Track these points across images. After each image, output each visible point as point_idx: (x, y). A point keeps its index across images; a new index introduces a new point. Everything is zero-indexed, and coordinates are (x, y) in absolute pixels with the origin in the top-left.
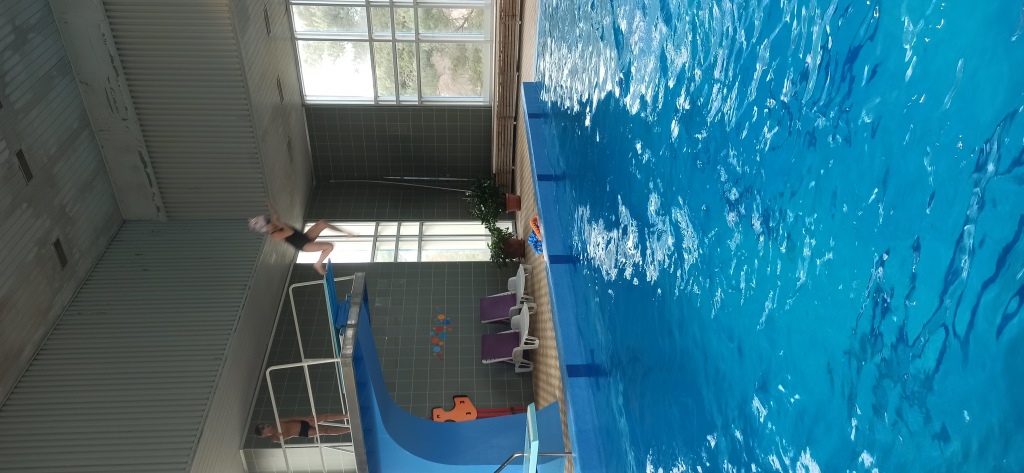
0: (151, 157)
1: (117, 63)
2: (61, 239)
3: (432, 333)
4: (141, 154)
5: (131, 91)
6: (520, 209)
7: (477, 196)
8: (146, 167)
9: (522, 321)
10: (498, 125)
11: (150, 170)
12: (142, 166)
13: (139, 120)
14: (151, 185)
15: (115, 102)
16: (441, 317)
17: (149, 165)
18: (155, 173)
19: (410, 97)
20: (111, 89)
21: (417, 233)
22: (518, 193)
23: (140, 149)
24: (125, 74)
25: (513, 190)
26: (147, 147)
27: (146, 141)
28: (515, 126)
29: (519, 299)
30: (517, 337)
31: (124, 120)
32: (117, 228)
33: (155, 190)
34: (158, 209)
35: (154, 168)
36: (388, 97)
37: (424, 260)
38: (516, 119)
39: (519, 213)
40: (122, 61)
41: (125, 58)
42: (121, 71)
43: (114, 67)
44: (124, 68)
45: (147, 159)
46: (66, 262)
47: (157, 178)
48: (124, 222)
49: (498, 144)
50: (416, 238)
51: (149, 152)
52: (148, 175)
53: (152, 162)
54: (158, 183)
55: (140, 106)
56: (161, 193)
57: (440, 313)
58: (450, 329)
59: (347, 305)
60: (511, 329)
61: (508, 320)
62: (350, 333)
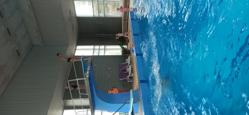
2: (18, 49)
3: (107, 73)
5: (34, 14)
9: (129, 70)
10: (124, 22)
12: (37, 32)
14: (39, 37)
15: (30, 16)
19: (102, 15)
20: (29, 13)
23: (37, 28)
24: (33, 9)
27: (38, 26)
29: (129, 64)
30: (128, 73)
31: (33, 20)
32: (32, 47)
34: (41, 42)
36: (96, 15)
37: (106, 55)
38: (128, 20)
41: (32, 5)
43: (30, 8)
46: (20, 55)
49: (123, 27)
50: (104, 50)
51: (39, 28)
52: (39, 34)
53: (39, 31)
54: (41, 36)
55: (36, 17)
56: (42, 38)
57: (109, 68)
58: (112, 72)
59: (87, 66)
60: (126, 72)
61: (126, 69)
62: (88, 72)
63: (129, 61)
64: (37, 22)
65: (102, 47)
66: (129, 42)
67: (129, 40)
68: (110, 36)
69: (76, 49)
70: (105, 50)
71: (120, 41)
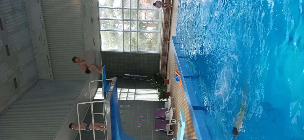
0: (50, 58)
1: (44, 25)
2: (17, 78)
3: (138, 121)
4: (47, 57)
5: (47, 35)
6: (168, 84)
7: (155, 79)
8: (48, 61)
9: (170, 115)
10: (162, 58)
13: (48, 45)
14: (49, 67)
15: (41, 38)
16: (141, 117)
17: (50, 60)
18: (51, 63)
19: (134, 50)
20: (41, 34)
21: (134, 92)
22: (168, 78)
23: (47, 55)
24: (46, 29)
25: (166, 78)
26: (50, 54)
27: (49, 52)
28: (167, 59)
29: (169, 108)
30: (168, 122)
31: (43, 44)
32: (37, 81)
33: (51, 69)
34: (51, 75)
35: (51, 61)
36: (127, 50)
37: (136, 99)
38: (167, 57)
39: (168, 85)
40: (45, 25)
42: (44, 28)
43: (42, 26)
44: (45, 27)
45: (49, 58)
46: (17, 87)
47: (52, 65)
48: (40, 80)
49: (162, 65)
51: (50, 56)
52: (49, 63)
54: (52, 67)
55: (49, 40)
57: (141, 115)
58: (144, 121)
59: (110, 86)
60: (165, 119)
61: (165, 117)
62: (109, 93)
63: (170, 105)
64: (49, 47)
65: (132, 91)
67: (168, 81)
68: (142, 78)
69: (96, 92)
71: (157, 81)
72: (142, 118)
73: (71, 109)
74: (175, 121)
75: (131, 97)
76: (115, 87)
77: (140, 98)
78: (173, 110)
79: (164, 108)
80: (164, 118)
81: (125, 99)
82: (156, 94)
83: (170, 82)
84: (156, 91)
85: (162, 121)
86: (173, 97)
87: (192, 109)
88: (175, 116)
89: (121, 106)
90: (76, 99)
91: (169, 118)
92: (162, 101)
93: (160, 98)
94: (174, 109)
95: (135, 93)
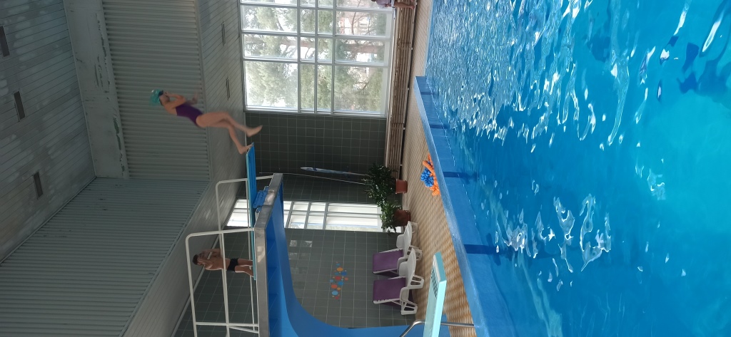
0: (122, 125)
1: (106, 45)
2: (41, 173)
3: (331, 281)
4: (115, 120)
5: (114, 69)
7: (373, 179)
8: (118, 132)
9: (408, 267)
10: (391, 130)
11: (120, 135)
12: (115, 131)
13: (118, 93)
14: (120, 149)
15: (101, 77)
16: (340, 269)
17: (121, 131)
18: (124, 138)
19: (325, 110)
20: (100, 66)
21: (324, 210)
22: (405, 178)
23: (115, 117)
24: (112, 55)
25: (401, 178)
26: (121, 116)
27: (120, 111)
28: (405, 131)
29: (406, 250)
30: (403, 282)
31: (106, 92)
32: (89, 180)
33: (123, 152)
34: (123, 168)
35: (124, 133)
36: (308, 108)
37: (328, 228)
38: (405, 126)
39: (405, 195)
40: (110, 44)
41: (113, 42)
42: (108, 52)
43: (104, 48)
44: (111, 50)
45: (119, 126)
46: (42, 194)
47: (125, 142)
48: (96, 178)
49: (390, 146)
50: (323, 214)
51: (122, 120)
52: (119, 138)
53: (123, 129)
54: (126, 147)
55: (119, 81)
56: (127, 155)
57: (338, 267)
58: (346, 279)
59: (265, 193)
60: (398, 276)
61: (396, 271)
62: (265, 211)
63: (410, 241)
64: (118, 98)
65: (319, 207)
66: (406, 190)
67: (406, 184)
68: (343, 176)
69: (232, 209)
70: (326, 216)
71: (378, 183)
72: (343, 273)
73: (171, 249)
74: (422, 282)
75: (317, 223)
76: (279, 197)
77: (337, 224)
78: (418, 254)
79: (394, 250)
80: (395, 274)
81: (302, 227)
82: (376, 216)
83: (410, 188)
84: (375, 209)
85: (389, 280)
86: (416, 224)
87: (463, 251)
88: (420, 268)
89: (293, 243)
90: (184, 226)
91: (406, 272)
92: (389, 233)
93: (385, 226)
94: (420, 251)
95: (326, 213)
